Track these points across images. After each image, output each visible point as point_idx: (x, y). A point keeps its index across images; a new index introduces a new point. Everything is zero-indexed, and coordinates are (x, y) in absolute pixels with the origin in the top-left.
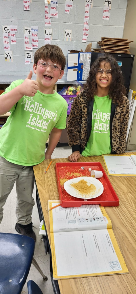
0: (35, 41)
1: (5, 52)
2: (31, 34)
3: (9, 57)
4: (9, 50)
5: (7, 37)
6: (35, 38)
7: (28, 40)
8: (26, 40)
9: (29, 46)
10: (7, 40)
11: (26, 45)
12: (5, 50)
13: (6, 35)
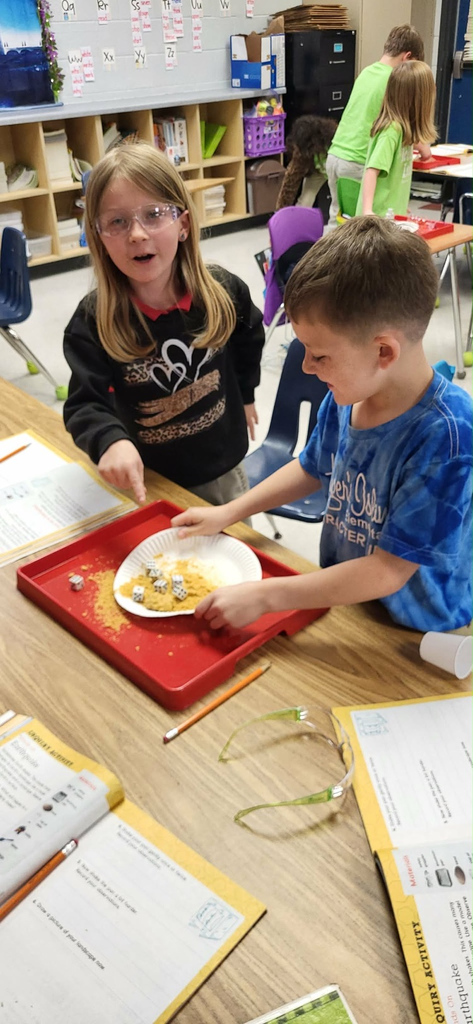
0: (179, 22)
1: (136, 49)
2: (171, 10)
3: (141, 60)
4: (140, 44)
5: (136, 19)
6: (178, 16)
7: (168, 21)
8: (165, 22)
9: (170, 32)
10: (137, 24)
11: (165, 31)
12: (135, 45)
13: (135, 14)
